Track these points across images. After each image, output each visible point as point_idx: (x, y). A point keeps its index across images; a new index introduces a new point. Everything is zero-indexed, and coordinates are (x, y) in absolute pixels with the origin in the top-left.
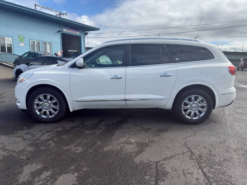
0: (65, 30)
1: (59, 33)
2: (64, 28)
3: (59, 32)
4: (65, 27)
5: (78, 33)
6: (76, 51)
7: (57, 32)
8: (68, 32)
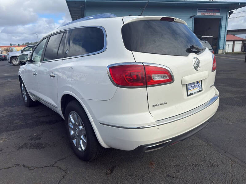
0: (199, 14)
1: (192, 19)
2: (199, 12)
3: (191, 17)
4: (200, 10)
5: (218, 14)
6: (212, 36)
7: (189, 18)
8: (204, 16)
